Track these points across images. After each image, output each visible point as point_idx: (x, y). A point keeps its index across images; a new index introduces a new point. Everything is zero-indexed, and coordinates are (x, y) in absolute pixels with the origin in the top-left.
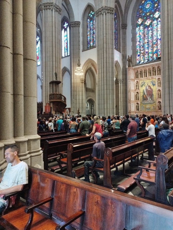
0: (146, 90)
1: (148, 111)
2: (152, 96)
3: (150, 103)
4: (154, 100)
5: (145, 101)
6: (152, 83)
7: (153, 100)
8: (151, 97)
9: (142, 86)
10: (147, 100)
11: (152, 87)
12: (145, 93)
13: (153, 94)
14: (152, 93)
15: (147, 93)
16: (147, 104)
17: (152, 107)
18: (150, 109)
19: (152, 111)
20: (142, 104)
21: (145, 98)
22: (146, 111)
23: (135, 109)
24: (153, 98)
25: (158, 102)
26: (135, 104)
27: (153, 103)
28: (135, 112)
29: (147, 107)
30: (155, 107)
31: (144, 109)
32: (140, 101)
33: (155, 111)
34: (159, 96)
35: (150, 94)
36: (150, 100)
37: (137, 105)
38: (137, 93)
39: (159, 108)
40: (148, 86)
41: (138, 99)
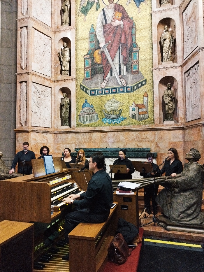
0: (106, 26)
1: (114, 128)
2: (131, 51)
3: (123, 89)
4: (143, 73)
5: (99, 77)
7: (137, 72)
8: (124, 60)
10: (109, 76)
11: (132, 10)
12: (98, 43)
13: (134, 44)
14: (129, 40)
16: (107, 91)
17: (131, 108)
18: (122, 118)
19: (133, 127)
20: (86, 92)
21: (100, 66)
22: (101, 127)
23: (55, 117)
24: (136, 62)
25: (160, 79)
26: (55, 93)
27: (135, 87)
28: (51, 130)
29: (109, 108)
30: (148, 108)
31: (95, 115)
32: (77, 80)
33: (149, 127)
34: (167, 52)
35: (122, 43)
36: (123, 74)
37: (62, 99)
38: (65, 43)
39: (169, 109)
40: (113, 5)
41: (67, 70)
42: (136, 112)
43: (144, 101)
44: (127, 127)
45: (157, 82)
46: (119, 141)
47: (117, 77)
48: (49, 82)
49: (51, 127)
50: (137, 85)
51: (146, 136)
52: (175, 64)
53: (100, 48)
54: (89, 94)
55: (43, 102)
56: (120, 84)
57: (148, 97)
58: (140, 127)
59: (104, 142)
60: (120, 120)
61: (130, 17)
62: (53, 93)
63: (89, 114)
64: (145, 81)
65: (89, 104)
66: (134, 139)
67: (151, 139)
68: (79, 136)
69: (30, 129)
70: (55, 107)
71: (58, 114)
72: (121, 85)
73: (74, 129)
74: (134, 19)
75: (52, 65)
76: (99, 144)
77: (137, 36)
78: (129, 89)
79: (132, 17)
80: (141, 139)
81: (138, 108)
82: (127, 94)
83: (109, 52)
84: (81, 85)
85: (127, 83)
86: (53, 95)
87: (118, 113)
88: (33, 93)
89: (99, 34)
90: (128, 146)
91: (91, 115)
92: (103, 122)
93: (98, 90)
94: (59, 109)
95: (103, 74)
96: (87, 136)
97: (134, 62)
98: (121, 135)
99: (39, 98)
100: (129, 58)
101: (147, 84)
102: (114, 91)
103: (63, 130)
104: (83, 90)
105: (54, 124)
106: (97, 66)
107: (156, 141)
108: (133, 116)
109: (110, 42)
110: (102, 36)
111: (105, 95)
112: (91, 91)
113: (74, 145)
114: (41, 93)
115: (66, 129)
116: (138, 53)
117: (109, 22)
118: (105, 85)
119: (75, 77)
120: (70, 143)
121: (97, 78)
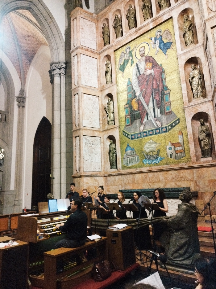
0: (139, 77)
1: (154, 168)
2: (163, 94)
3: (158, 131)
4: (175, 112)
5: (137, 122)
6: (158, 42)
7: (170, 112)
8: (158, 104)
9: (122, 68)
10: (145, 120)
11: (160, 59)
12: (134, 92)
13: (165, 88)
14: (160, 85)
15: (141, 91)
16: (145, 134)
17: (168, 147)
18: (161, 158)
19: (171, 166)
20: (128, 137)
21: (137, 113)
22: (142, 168)
23: (105, 162)
24: (168, 104)
25: (192, 115)
26: (103, 141)
27: (170, 127)
28: (102, 174)
29: (148, 150)
30: (184, 146)
31: (136, 157)
32: (120, 127)
33: (186, 165)
34: (196, 89)
35: (154, 89)
36: (158, 116)
37: (110, 145)
38: (110, 98)
39: (204, 145)
40: (144, 58)
41: (112, 120)
42: (172, 151)
43: (180, 139)
44: (165, 167)
45: (189, 119)
46: (159, 181)
47: (152, 120)
48: (98, 133)
49: (101, 171)
50: (171, 125)
51: (184, 174)
52: (206, 99)
53: (136, 97)
54: (130, 139)
55: (93, 150)
56: (156, 125)
57: (182, 135)
58: (177, 166)
59: (146, 182)
60: (159, 160)
61: (159, 64)
62: (102, 142)
63: (131, 156)
64: (179, 120)
65: (131, 147)
66: (173, 179)
67: (190, 178)
68: (124, 178)
69: (83, 174)
70: (104, 153)
71: (107, 158)
72: (156, 127)
73: (119, 171)
74: (163, 66)
75: (100, 118)
76: (141, 184)
77: (167, 79)
78: (164, 130)
79: (161, 64)
80: (180, 179)
81: (175, 147)
82: (163, 134)
83: (144, 99)
84: (123, 131)
85: (162, 124)
86: (102, 143)
87: (156, 153)
88: (84, 144)
89: (134, 85)
90: (168, 186)
91: (133, 158)
92: (143, 163)
93: (137, 134)
94: (108, 154)
95: (140, 119)
96: (130, 177)
97: (166, 104)
98: (161, 176)
99: (90, 148)
100: (162, 101)
101: (181, 122)
102: (151, 133)
103: (111, 173)
104: (125, 135)
105: (104, 168)
106: (135, 113)
107: (195, 179)
108: (171, 155)
109: (144, 89)
110: (138, 86)
111: (144, 138)
112: (132, 135)
113: (120, 186)
114: (91, 143)
115: (113, 172)
116: (169, 94)
117: (142, 73)
118: (143, 129)
119: (118, 125)
120: (117, 184)
121: (136, 123)
